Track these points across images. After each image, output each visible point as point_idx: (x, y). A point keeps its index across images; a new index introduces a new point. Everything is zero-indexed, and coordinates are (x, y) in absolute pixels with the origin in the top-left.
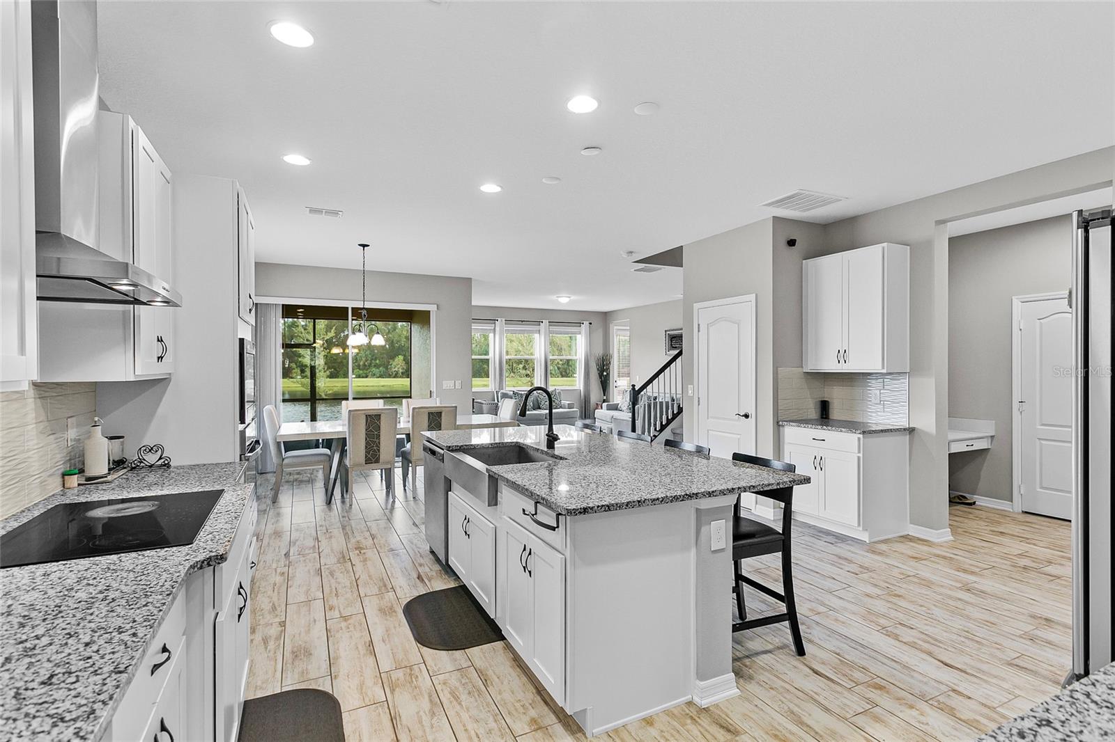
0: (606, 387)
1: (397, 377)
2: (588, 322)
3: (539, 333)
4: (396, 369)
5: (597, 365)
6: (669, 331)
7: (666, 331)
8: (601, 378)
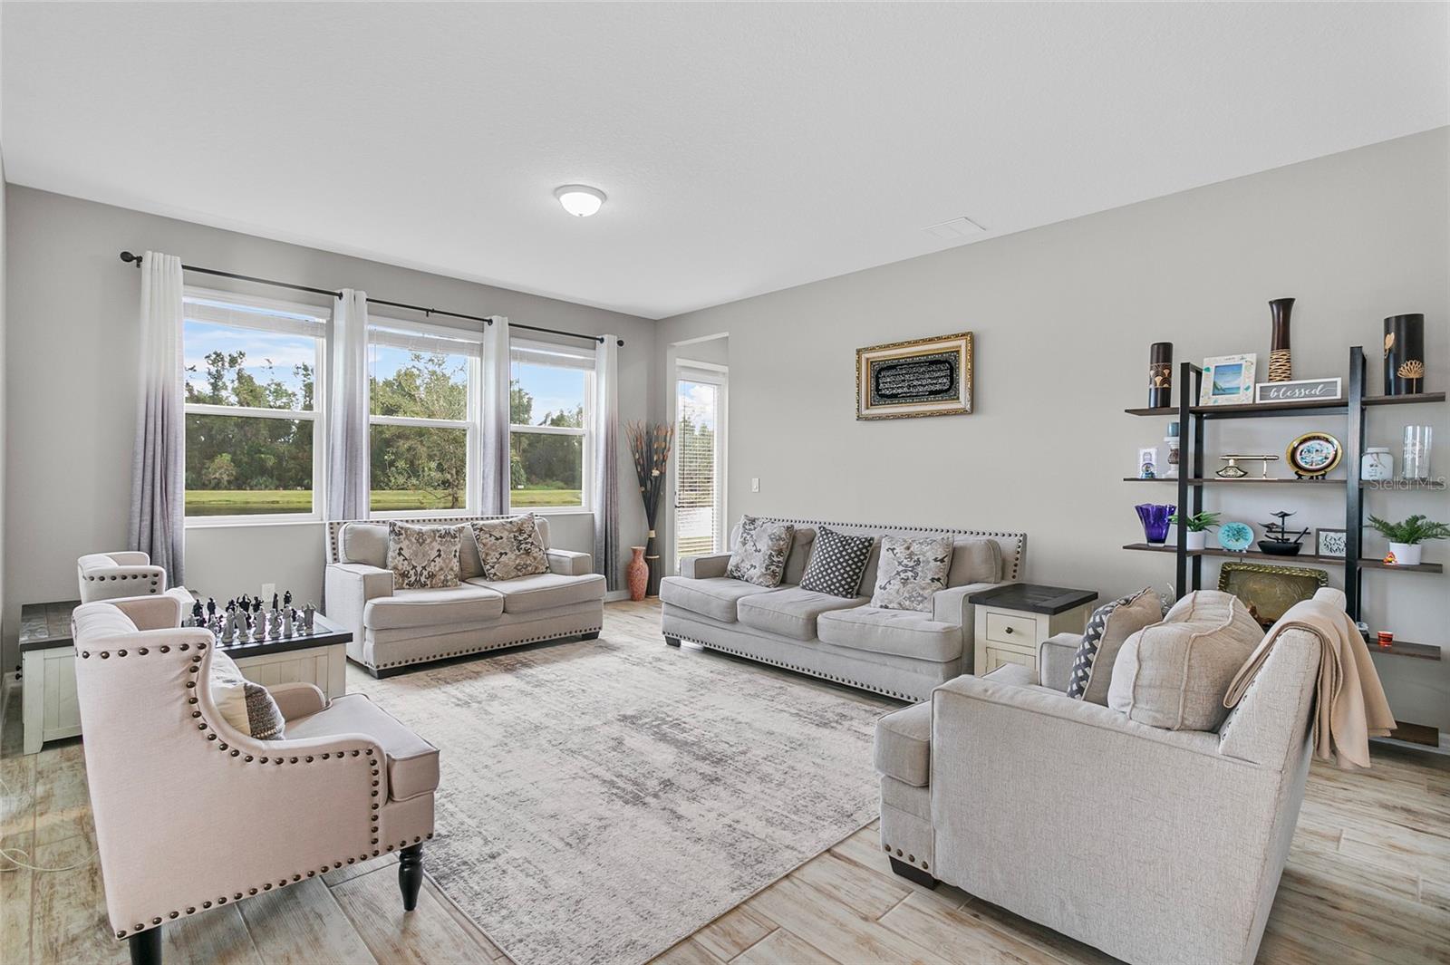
0: (656, 504)
1: (219, 489)
2: (615, 339)
3: (481, 354)
4: (217, 475)
5: (635, 450)
6: (872, 349)
7: (859, 351)
8: (642, 482)
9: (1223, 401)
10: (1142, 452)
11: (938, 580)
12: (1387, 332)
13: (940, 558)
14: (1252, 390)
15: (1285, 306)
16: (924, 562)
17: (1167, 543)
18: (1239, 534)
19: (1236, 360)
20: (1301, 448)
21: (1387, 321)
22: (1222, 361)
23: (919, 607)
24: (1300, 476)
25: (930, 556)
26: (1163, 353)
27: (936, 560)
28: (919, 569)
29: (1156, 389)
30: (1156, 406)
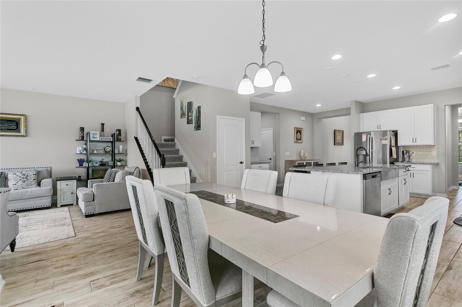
9: (94, 139)
10: (78, 148)
11: (35, 179)
12: (117, 131)
13: (35, 174)
14: (99, 138)
15: (103, 124)
16: (29, 175)
17: (83, 166)
18: (97, 163)
19: (96, 132)
20: (106, 147)
21: (117, 130)
22: (94, 132)
23: (31, 187)
24: (106, 153)
25: (32, 174)
26: (82, 129)
27: (34, 175)
28: (28, 177)
29: (81, 136)
30: (81, 139)
